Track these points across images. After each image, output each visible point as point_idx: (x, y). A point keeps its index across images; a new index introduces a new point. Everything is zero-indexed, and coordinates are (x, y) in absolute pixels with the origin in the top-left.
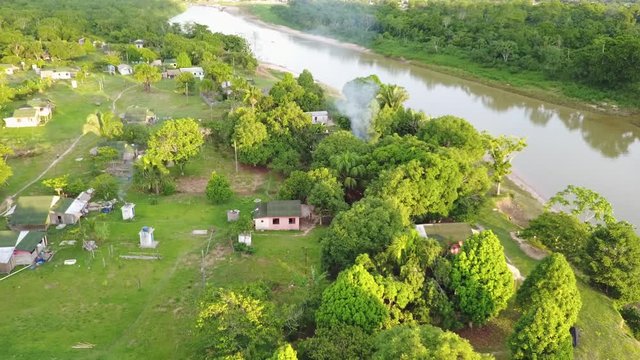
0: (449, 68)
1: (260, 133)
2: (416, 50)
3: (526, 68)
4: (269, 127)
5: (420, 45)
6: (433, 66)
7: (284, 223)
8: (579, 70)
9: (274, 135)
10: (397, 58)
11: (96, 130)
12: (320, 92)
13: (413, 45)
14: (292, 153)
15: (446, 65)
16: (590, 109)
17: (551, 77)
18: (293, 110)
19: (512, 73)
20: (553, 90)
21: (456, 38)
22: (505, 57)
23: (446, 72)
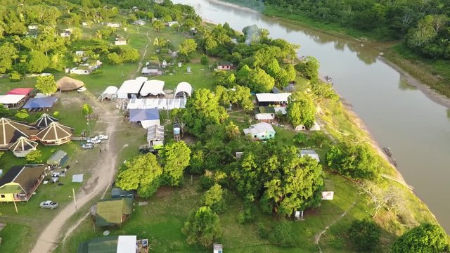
0: (296, 21)
1: (215, 44)
2: (281, 12)
3: (333, 21)
4: (218, 42)
5: (283, 9)
6: (289, 20)
7: (226, 67)
8: (356, 23)
9: (219, 45)
10: (271, 16)
11: (157, 43)
12: (233, 31)
13: (279, 9)
14: (225, 51)
15: (296, 20)
16: (356, 41)
17: (343, 26)
18: (226, 37)
19: (326, 24)
20: (342, 33)
21: (302, 5)
22: (324, 16)
23: (295, 24)
